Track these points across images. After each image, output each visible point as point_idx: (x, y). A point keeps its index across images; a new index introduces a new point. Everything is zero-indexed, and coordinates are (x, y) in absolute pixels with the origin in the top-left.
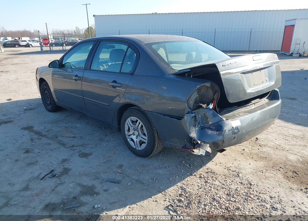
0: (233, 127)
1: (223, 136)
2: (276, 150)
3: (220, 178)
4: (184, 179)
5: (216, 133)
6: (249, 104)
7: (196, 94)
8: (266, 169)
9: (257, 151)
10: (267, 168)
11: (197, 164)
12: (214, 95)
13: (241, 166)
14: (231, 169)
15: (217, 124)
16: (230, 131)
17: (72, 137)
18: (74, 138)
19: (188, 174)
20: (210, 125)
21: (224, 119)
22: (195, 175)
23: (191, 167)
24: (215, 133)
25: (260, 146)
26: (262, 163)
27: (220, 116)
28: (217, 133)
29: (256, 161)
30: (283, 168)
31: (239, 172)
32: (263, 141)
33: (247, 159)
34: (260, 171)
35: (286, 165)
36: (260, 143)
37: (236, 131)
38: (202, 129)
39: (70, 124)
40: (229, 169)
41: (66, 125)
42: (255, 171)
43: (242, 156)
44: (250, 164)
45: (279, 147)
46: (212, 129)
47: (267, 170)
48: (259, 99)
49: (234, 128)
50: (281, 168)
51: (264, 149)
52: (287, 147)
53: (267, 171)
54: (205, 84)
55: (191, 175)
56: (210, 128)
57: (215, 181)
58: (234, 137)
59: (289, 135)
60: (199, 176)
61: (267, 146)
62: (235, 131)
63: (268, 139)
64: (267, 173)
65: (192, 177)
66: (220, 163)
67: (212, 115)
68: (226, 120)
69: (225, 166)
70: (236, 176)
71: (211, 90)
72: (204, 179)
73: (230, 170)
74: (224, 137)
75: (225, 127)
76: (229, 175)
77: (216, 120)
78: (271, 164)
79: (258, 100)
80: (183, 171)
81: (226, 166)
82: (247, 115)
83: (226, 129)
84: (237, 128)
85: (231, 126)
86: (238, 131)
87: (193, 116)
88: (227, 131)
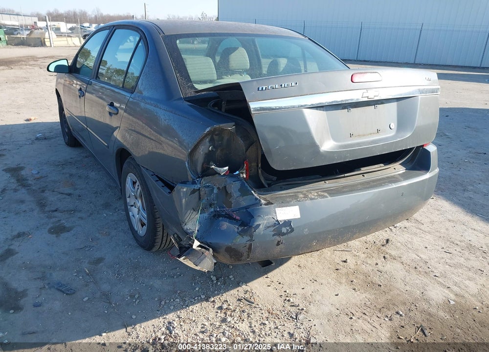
0: (277, 221)
1: (251, 236)
2: (412, 271)
3: (256, 316)
4: (187, 306)
5: (236, 230)
6: (346, 175)
7: (208, 144)
8: (364, 311)
9: (370, 268)
10: (368, 310)
11: (233, 279)
12: (247, 150)
13: (317, 296)
14: (291, 300)
15: (245, 210)
16: (268, 227)
17: (66, 194)
18: (68, 197)
19: (203, 297)
20: (233, 211)
21: (263, 202)
22: (214, 301)
23: (219, 283)
24: (235, 228)
25: (384, 257)
26: (364, 295)
27: (256, 195)
28: (240, 229)
29: (354, 289)
30: (401, 315)
31: (303, 309)
32: (397, 248)
33: (340, 283)
34: (349, 313)
35: (413, 307)
36: (388, 251)
37: (284, 230)
38: (214, 216)
39: (82, 171)
40: (288, 299)
41: (74, 171)
42: (338, 312)
43: (334, 275)
44: (337, 295)
45: (421, 264)
46: (235, 219)
47: (364, 314)
48: (382, 165)
49: (281, 223)
50: (398, 313)
51: (389, 266)
52: (440, 268)
53: (364, 316)
54: (221, 125)
55: (207, 300)
56: (229, 217)
57: (243, 320)
58: (279, 242)
59: (459, 243)
60: (220, 305)
61: (399, 259)
62: (282, 228)
63: (409, 246)
64: (360, 321)
65: (205, 304)
66: (280, 283)
67: (239, 190)
68: (265, 204)
69: (285, 292)
70: (291, 317)
71: (240, 139)
72: (225, 313)
73: (289, 301)
74: (251, 240)
75: (260, 218)
76: (278, 313)
77: (244, 202)
78: (382, 300)
79: (381, 167)
80: (197, 289)
81: (287, 291)
82: (324, 197)
83: (260, 223)
84: (288, 223)
85: (274, 219)
86: (290, 230)
87: (194, 189)
88: (261, 227)
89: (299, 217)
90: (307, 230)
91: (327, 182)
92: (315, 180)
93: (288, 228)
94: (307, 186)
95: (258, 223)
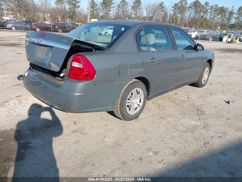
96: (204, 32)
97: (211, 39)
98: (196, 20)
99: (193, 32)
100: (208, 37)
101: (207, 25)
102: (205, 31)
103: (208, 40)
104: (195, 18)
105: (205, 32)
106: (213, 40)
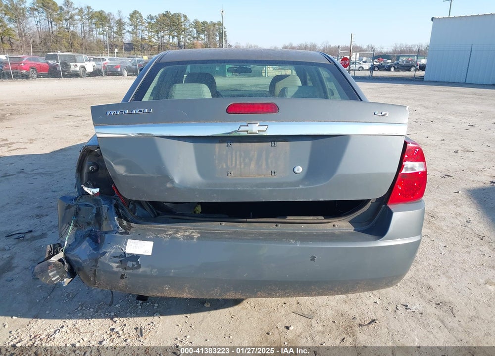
0: (124, 253)
5: (88, 252)
6: (249, 220)
15: (104, 235)
16: (114, 257)
21: (121, 230)
27: (117, 222)
37: (130, 264)
38: (87, 235)
46: (96, 242)
49: (127, 256)
54: (88, 146)
56: (95, 239)
58: (123, 275)
60: (117, 326)
62: (128, 262)
66: (191, 326)
68: (121, 233)
69: (186, 336)
72: (111, 336)
74: (96, 266)
75: (109, 246)
83: (108, 251)
84: (135, 257)
85: (122, 249)
86: (136, 266)
87: (69, 205)
88: (107, 255)
89: (150, 254)
90: (156, 270)
91: (224, 224)
92: (210, 219)
93: (134, 263)
94: (194, 224)
95: (105, 250)
96: (103, 60)
97: (125, 73)
98: (57, 36)
99: (86, 61)
100: (119, 70)
101: (81, 45)
102: (107, 58)
103: (120, 74)
104: (53, 32)
105: (107, 61)
106: (129, 74)
